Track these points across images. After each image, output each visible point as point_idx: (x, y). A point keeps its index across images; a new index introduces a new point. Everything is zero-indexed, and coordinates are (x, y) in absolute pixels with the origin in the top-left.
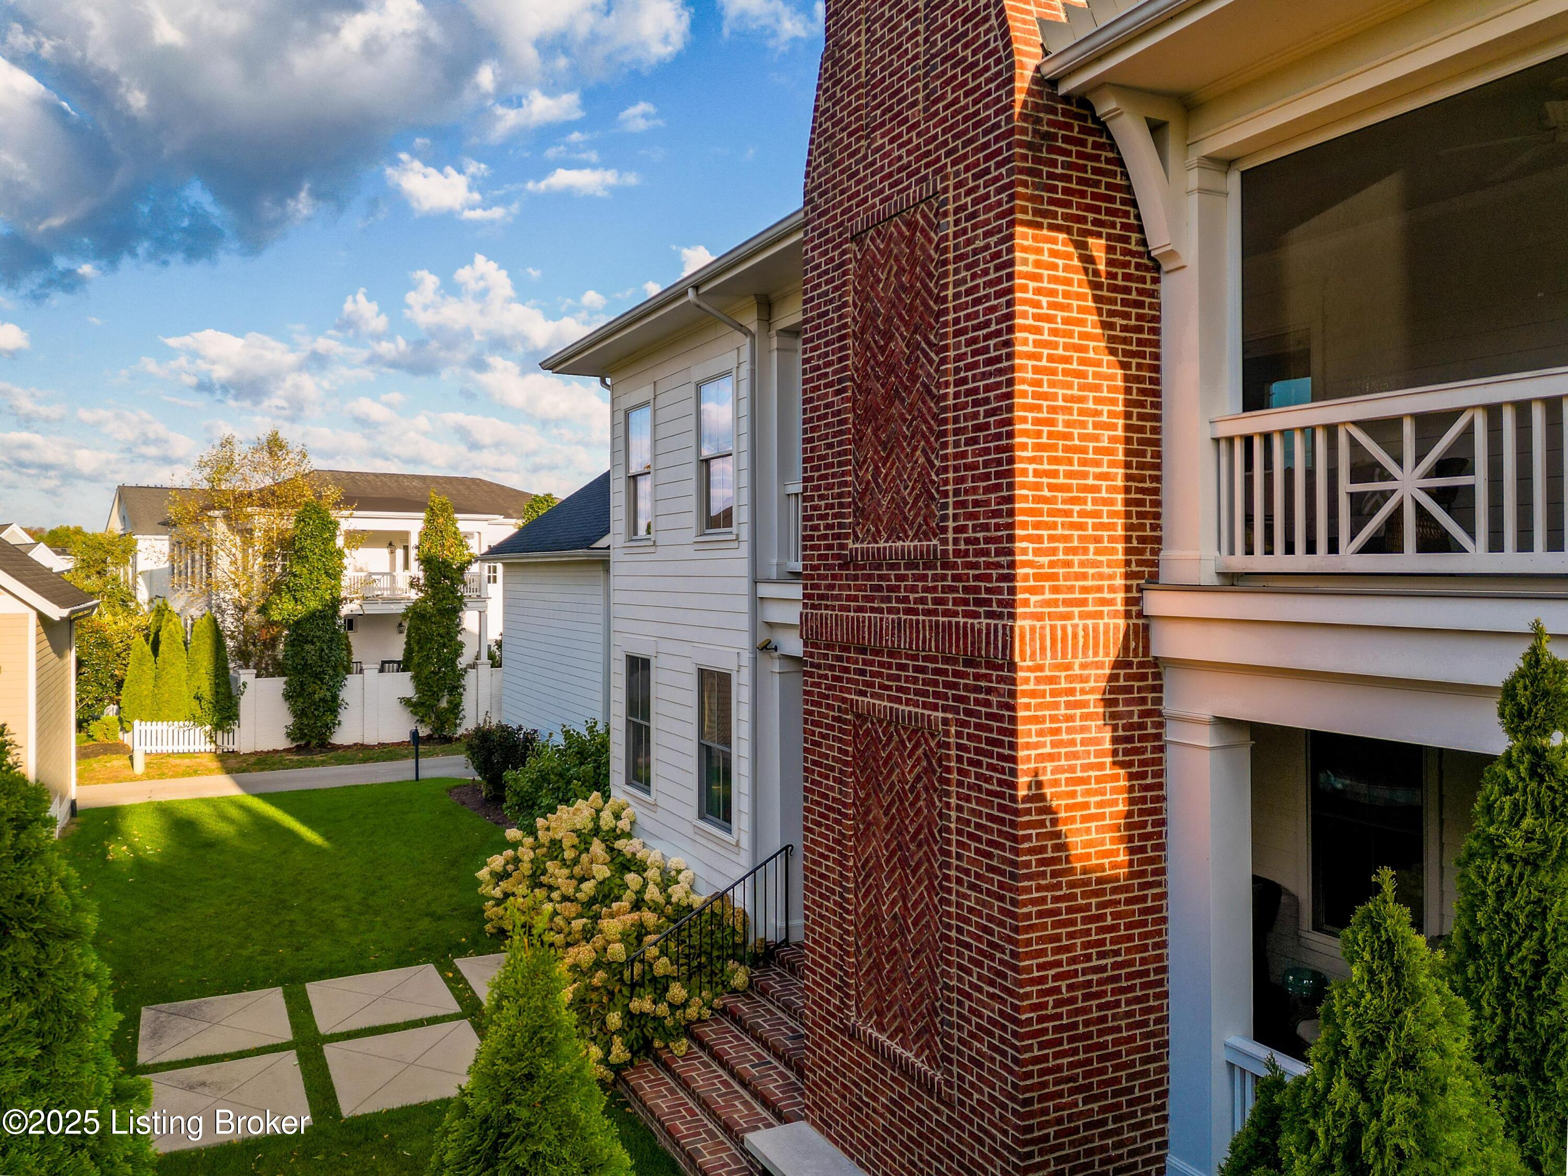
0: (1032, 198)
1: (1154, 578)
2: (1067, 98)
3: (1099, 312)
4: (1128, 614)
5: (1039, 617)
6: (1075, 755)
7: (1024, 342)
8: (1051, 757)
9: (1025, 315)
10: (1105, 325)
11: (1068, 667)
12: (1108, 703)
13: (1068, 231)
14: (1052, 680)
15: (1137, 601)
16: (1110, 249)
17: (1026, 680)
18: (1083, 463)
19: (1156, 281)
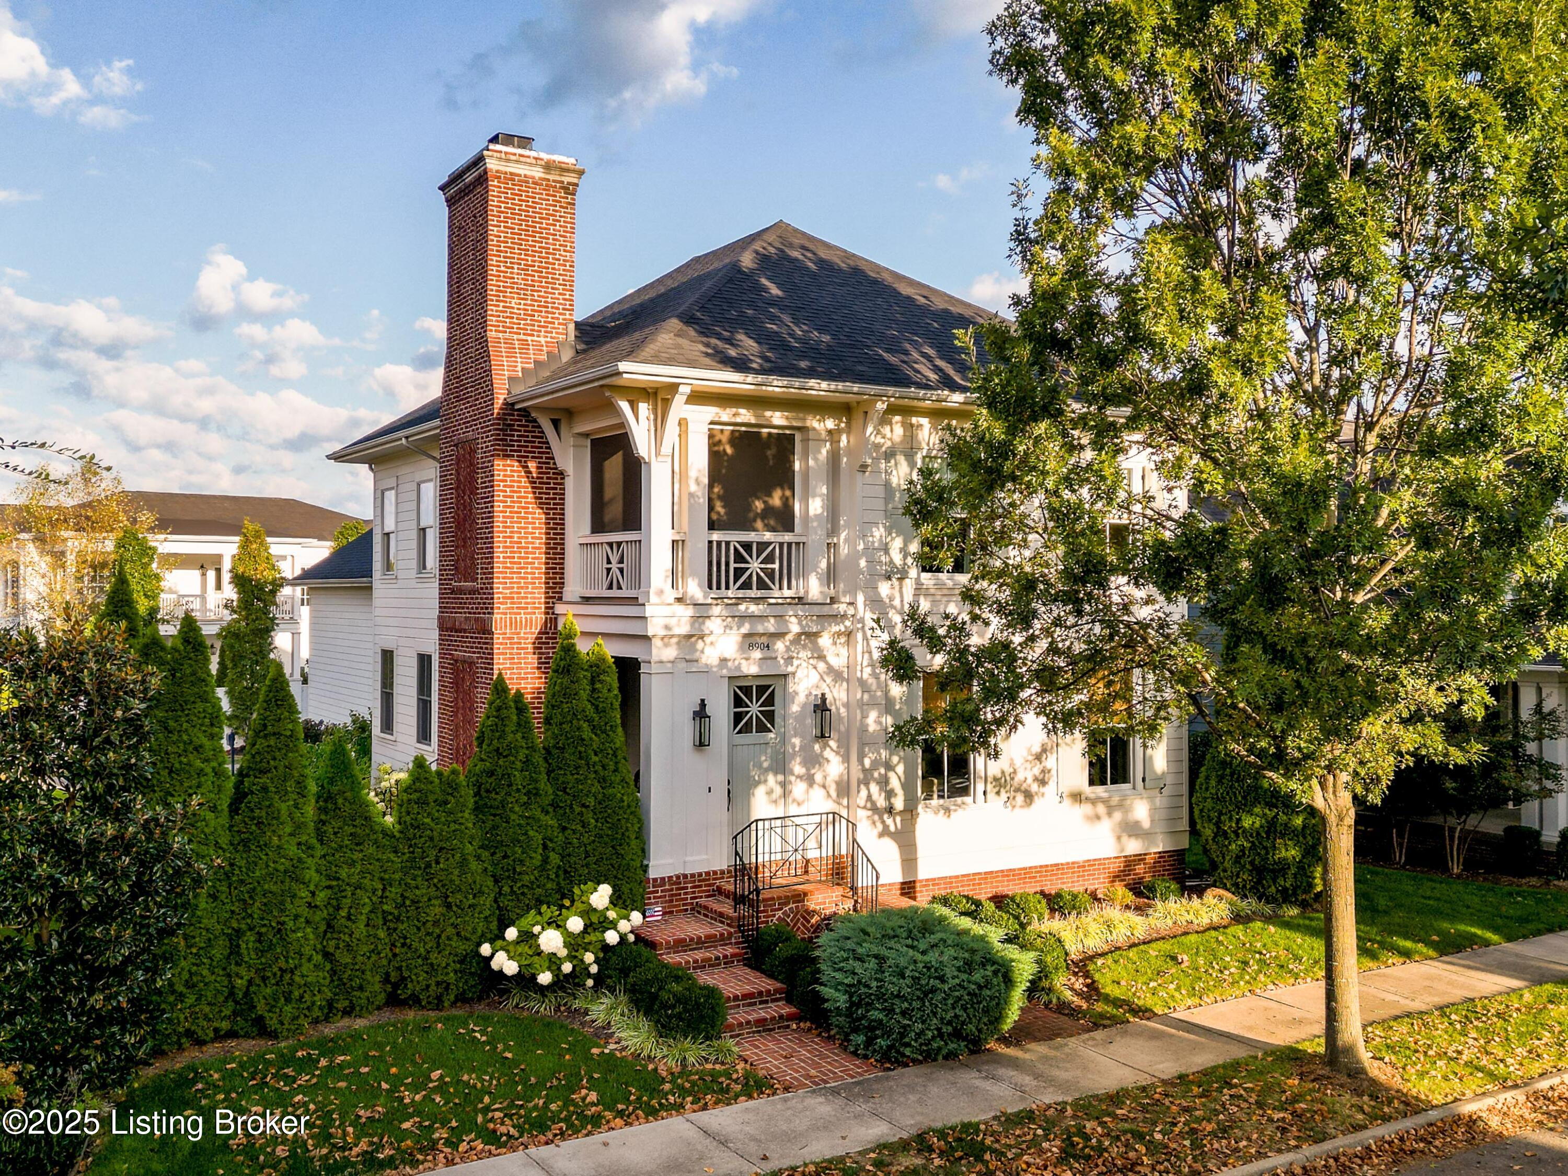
0: (502, 450)
1: (560, 599)
2: (519, 410)
3: (534, 493)
4: (547, 613)
5: (505, 614)
6: (521, 668)
7: (498, 507)
8: (509, 669)
9: (499, 496)
10: (536, 498)
11: (519, 633)
12: (535, 648)
13: (520, 461)
14: (509, 638)
15: (552, 608)
16: (538, 468)
17: (498, 638)
18: (526, 553)
19: (563, 479)
